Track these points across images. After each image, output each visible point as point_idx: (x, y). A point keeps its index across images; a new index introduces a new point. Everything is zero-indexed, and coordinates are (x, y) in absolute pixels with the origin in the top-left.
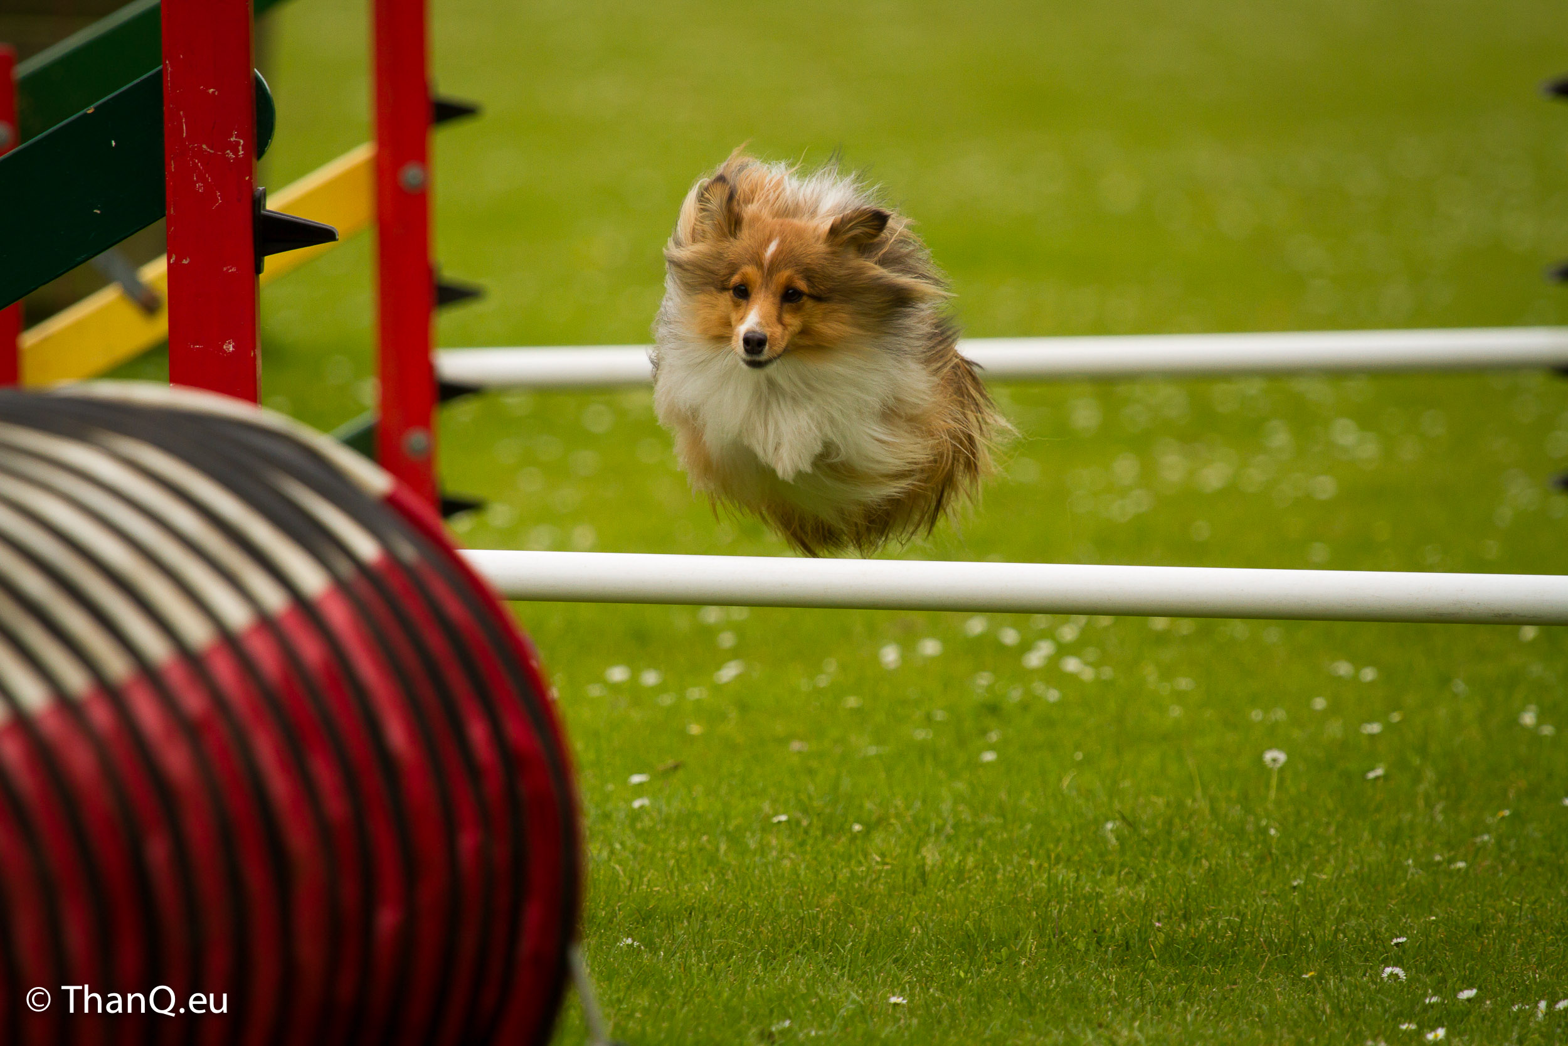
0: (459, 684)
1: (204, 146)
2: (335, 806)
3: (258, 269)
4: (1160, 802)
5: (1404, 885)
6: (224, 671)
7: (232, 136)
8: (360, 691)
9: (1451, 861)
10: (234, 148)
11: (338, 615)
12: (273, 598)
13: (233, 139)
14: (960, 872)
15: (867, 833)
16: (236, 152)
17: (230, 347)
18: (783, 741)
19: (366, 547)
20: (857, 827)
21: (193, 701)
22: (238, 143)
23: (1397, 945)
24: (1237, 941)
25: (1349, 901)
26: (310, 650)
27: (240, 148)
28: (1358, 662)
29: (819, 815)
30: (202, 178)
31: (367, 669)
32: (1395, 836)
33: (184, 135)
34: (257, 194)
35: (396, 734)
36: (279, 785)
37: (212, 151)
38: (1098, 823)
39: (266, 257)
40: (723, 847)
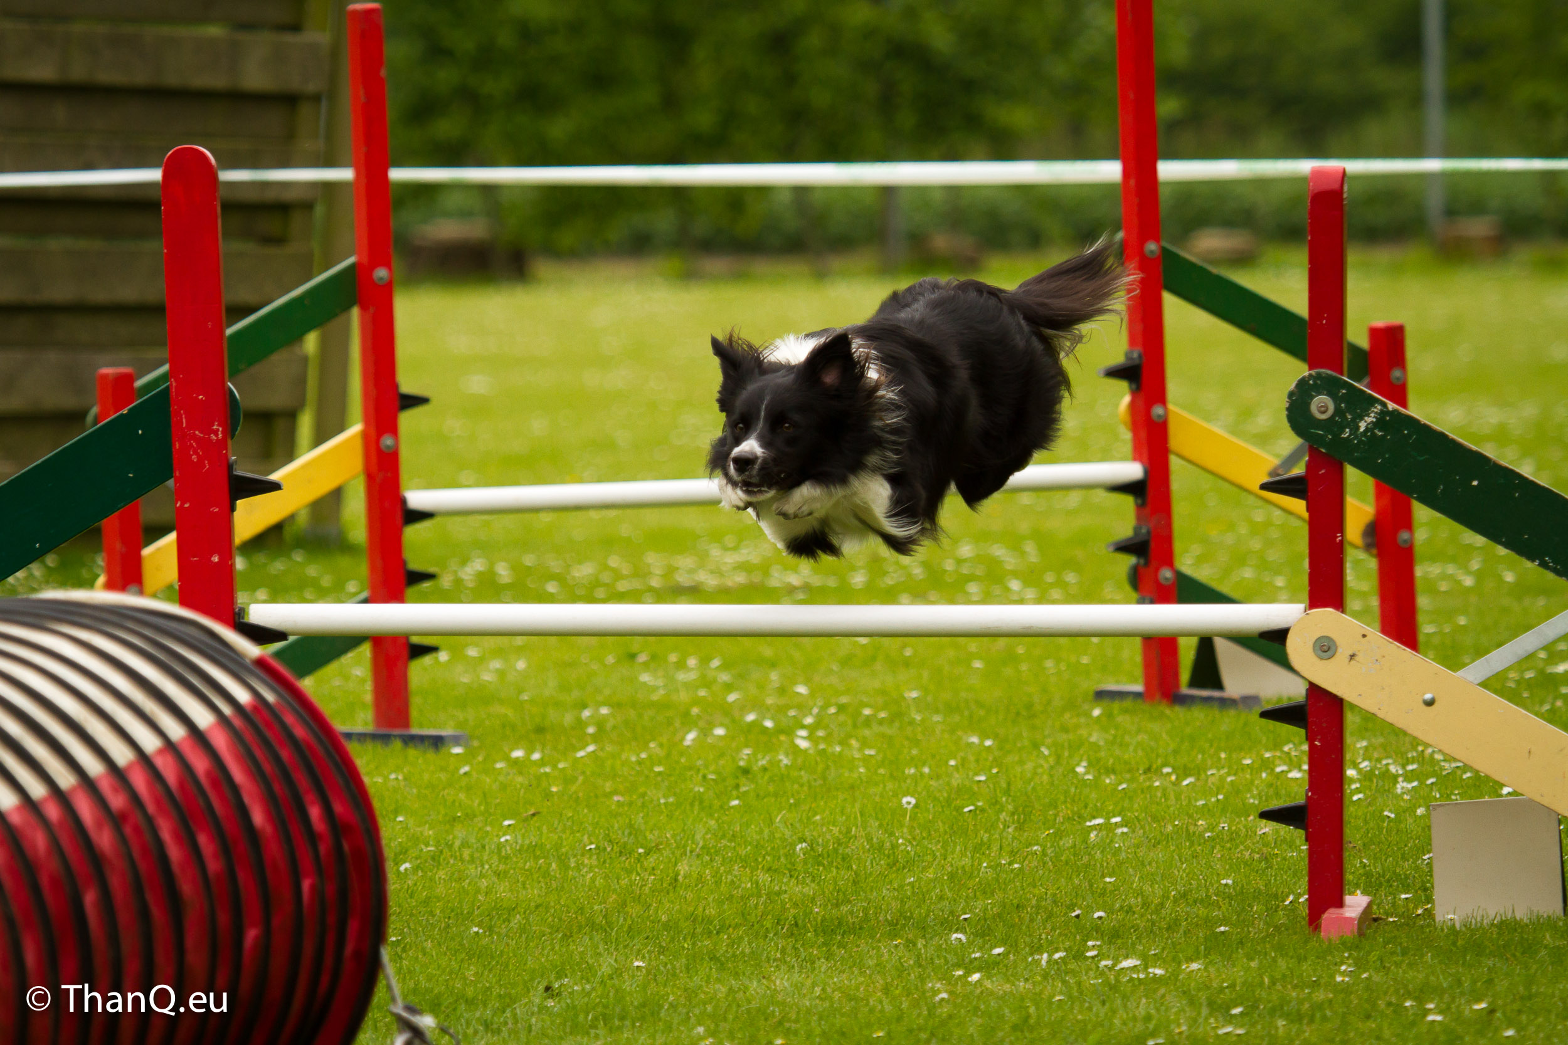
0: (303, 782)
1: (197, 432)
2: (213, 866)
3: (232, 509)
4: (836, 830)
5: (977, 880)
6: (139, 781)
7: (214, 425)
8: (235, 788)
9: (1010, 864)
10: (216, 433)
11: (220, 741)
12: (176, 731)
13: (215, 427)
14: (700, 879)
15: (647, 853)
16: (217, 435)
17: (216, 559)
18: (608, 795)
19: (243, 696)
20: (641, 851)
21: (117, 801)
22: (218, 430)
23: (965, 919)
24: (866, 919)
25: (941, 891)
26: (200, 764)
27: (220, 433)
28: (984, 736)
29: (617, 843)
30: (196, 453)
31: (238, 775)
32: (977, 848)
33: (184, 425)
34: (231, 461)
35: (258, 817)
36: (174, 853)
37: (202, 435)
38: (793, 846)
39: (238, 502)
40: (554, 865)
